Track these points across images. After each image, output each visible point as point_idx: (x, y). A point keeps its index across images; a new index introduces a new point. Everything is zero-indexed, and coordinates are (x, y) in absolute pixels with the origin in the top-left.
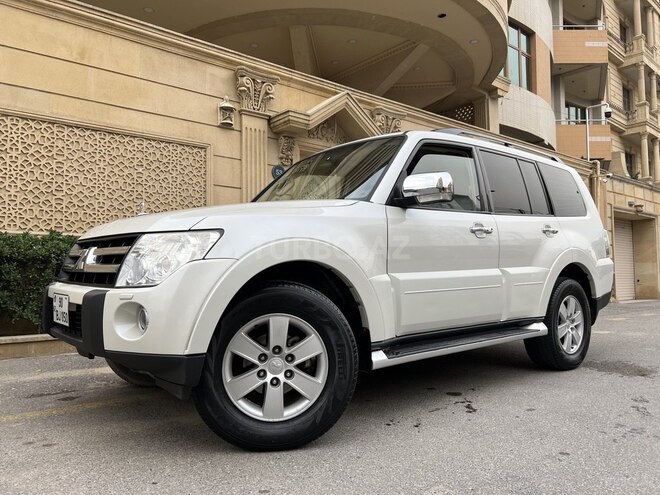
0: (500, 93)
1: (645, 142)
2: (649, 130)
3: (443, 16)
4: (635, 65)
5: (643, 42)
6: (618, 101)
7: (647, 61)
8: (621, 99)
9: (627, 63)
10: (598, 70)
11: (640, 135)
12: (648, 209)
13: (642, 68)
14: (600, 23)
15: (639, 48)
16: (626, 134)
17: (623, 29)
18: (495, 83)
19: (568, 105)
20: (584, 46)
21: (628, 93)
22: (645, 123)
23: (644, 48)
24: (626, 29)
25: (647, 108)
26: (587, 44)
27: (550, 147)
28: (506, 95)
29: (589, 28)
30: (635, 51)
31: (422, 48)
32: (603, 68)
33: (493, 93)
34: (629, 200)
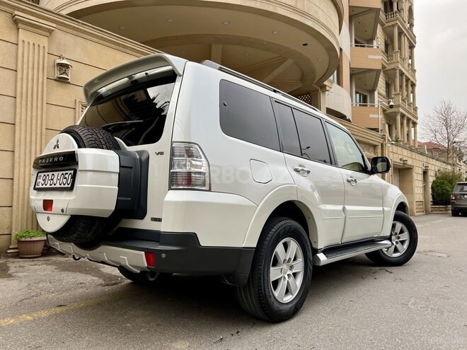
0: (327, 88)
1: (399, 118)
2: (401, 110)
3: (306, 45)
4: (393, 69)
5: (399, 55)
6: (383, 91)
7: (400, 67)
8: (385, 89)
9: (388, 67)
10: (375, 73)
11: (396, 113)
12: (410, 162)
13: (398, 71)
14: (375, 42)
15: (396, 58)
16: (387, 112)
17: (386, 45)
18: (326, 83)
19: (356, 93)
20: (368, 58)
21: (388, 86)
22: (399, 106)
23: (399, 59)
24: (388, 45)
25: (400, 97)
26: (369, 57)
27: (349, 120)
28: (331, 90)
29: (368, 47)
30: (394, 60)
31: (290, 62)
32: (378, 72)
33: (324, 88)
34: (400, 157)
